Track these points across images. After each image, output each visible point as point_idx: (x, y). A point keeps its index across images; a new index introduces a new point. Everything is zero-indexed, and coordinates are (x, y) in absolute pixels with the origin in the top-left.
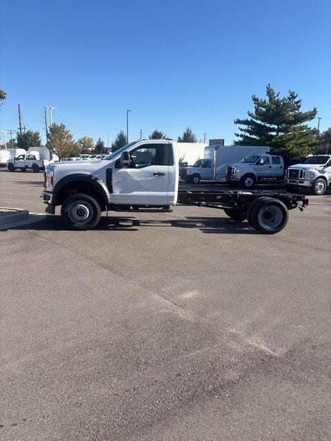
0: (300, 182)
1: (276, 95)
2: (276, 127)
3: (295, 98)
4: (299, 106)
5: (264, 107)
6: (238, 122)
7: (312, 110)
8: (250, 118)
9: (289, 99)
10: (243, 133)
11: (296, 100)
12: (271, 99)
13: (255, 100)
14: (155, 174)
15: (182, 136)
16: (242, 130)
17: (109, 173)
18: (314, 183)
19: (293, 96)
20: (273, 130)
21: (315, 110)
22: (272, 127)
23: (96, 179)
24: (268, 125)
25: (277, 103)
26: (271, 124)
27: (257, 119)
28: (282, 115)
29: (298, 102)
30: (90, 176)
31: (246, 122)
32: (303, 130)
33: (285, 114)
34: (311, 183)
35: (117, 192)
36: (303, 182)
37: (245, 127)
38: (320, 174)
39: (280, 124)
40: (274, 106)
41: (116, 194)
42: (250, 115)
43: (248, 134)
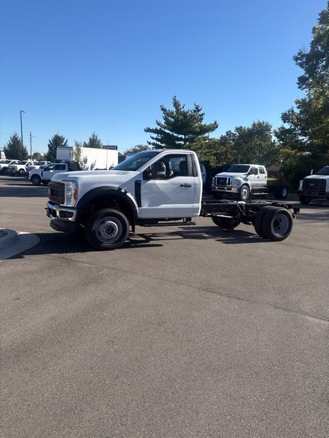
0: (228, 189)
1: (181, 107)
2: (183, 137)
3: (199, 111)
4: (202, 119)
5: (172, 117)
6: (149, 130)
7: (213, 122)
8: (159, 128)
9: (195, 111)
10: (155, 141)
11: (200, 113)
12: (178, 110)
13: (163, 110)
14: (182, 186)
15: (87, 142)
16: (153, 138)
17: (138, 185)
18: (240, 190)
19: (197, 110)
20: (181, 139)
21: (215, 123)
22: (180, 136)
23: (126, 192)
24: (176, 135)
25: (184, 114)
26: (179, 133)
27: (165, 128)
28: (189, 126)
29: (202, 115)
30: (120, 189)
31: (156, 131)
32: (206, 140)
33: (192, 125)
34: (238, 189)
35: (145, 205)
36: (231, 189)
37: (155, 135)
38: (244, 182)
39: (188, 134)
40: (181, 117)
41: (145, 208)
42: (159, 124)
43: (159, 143)
